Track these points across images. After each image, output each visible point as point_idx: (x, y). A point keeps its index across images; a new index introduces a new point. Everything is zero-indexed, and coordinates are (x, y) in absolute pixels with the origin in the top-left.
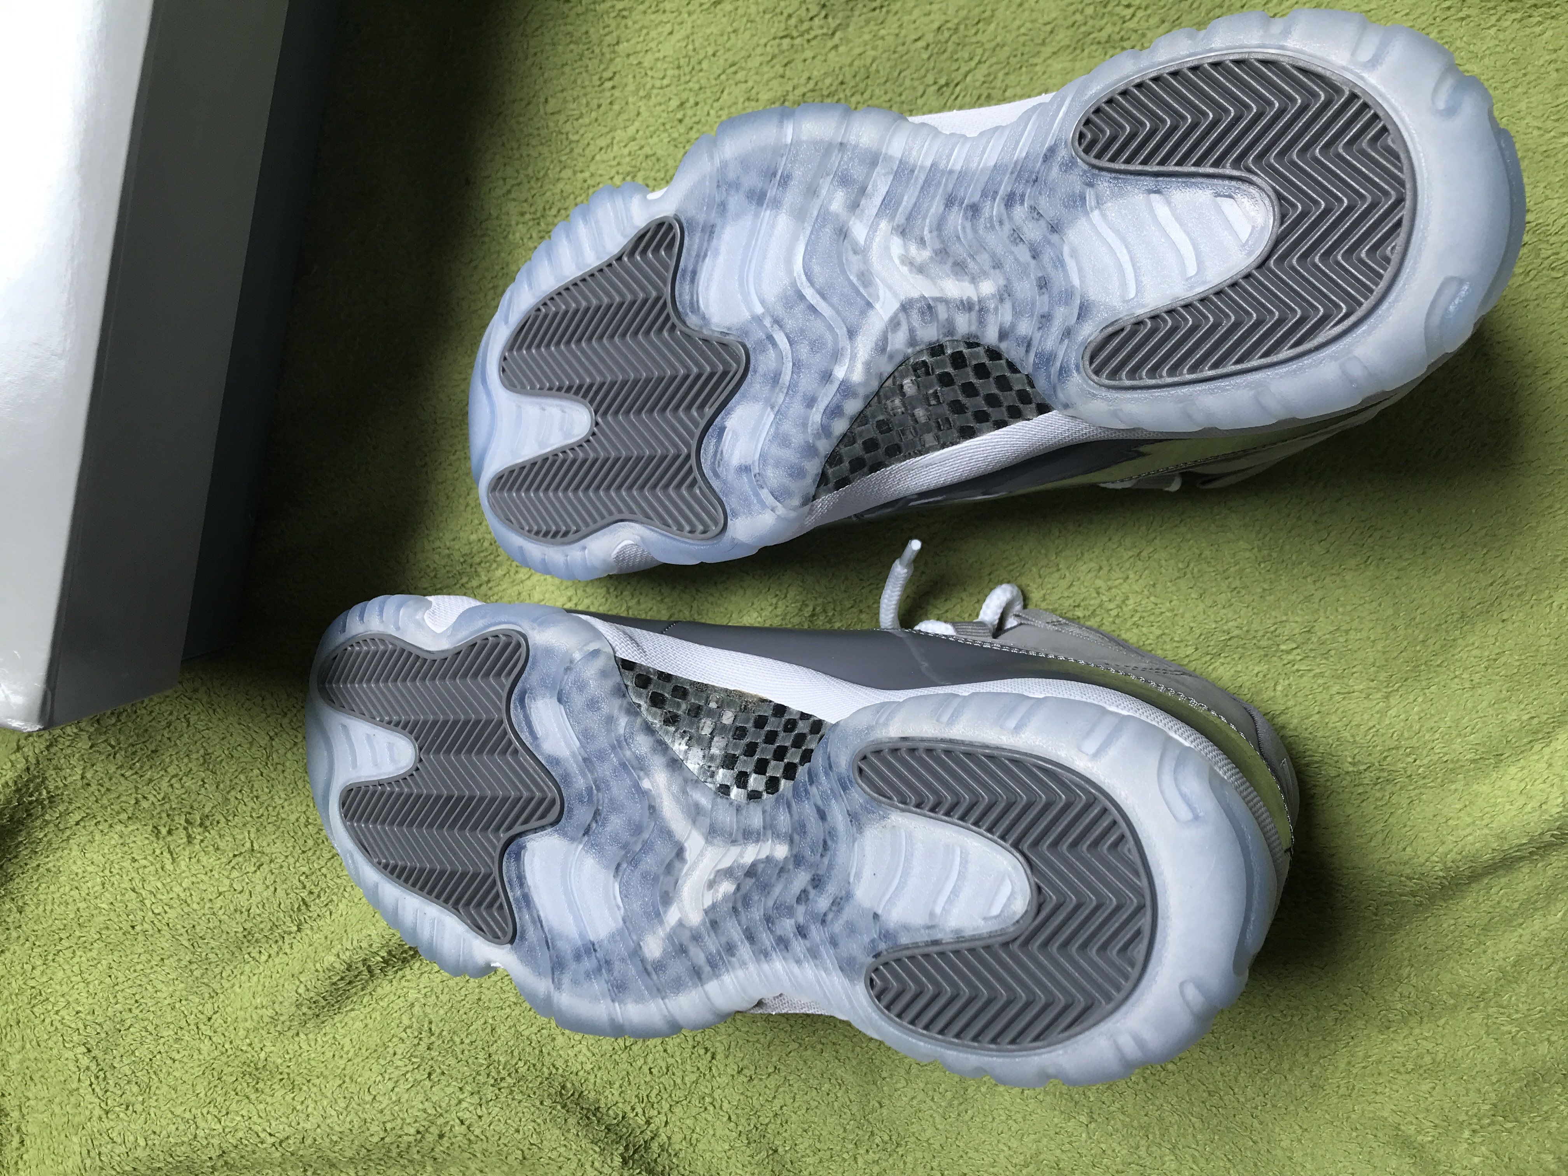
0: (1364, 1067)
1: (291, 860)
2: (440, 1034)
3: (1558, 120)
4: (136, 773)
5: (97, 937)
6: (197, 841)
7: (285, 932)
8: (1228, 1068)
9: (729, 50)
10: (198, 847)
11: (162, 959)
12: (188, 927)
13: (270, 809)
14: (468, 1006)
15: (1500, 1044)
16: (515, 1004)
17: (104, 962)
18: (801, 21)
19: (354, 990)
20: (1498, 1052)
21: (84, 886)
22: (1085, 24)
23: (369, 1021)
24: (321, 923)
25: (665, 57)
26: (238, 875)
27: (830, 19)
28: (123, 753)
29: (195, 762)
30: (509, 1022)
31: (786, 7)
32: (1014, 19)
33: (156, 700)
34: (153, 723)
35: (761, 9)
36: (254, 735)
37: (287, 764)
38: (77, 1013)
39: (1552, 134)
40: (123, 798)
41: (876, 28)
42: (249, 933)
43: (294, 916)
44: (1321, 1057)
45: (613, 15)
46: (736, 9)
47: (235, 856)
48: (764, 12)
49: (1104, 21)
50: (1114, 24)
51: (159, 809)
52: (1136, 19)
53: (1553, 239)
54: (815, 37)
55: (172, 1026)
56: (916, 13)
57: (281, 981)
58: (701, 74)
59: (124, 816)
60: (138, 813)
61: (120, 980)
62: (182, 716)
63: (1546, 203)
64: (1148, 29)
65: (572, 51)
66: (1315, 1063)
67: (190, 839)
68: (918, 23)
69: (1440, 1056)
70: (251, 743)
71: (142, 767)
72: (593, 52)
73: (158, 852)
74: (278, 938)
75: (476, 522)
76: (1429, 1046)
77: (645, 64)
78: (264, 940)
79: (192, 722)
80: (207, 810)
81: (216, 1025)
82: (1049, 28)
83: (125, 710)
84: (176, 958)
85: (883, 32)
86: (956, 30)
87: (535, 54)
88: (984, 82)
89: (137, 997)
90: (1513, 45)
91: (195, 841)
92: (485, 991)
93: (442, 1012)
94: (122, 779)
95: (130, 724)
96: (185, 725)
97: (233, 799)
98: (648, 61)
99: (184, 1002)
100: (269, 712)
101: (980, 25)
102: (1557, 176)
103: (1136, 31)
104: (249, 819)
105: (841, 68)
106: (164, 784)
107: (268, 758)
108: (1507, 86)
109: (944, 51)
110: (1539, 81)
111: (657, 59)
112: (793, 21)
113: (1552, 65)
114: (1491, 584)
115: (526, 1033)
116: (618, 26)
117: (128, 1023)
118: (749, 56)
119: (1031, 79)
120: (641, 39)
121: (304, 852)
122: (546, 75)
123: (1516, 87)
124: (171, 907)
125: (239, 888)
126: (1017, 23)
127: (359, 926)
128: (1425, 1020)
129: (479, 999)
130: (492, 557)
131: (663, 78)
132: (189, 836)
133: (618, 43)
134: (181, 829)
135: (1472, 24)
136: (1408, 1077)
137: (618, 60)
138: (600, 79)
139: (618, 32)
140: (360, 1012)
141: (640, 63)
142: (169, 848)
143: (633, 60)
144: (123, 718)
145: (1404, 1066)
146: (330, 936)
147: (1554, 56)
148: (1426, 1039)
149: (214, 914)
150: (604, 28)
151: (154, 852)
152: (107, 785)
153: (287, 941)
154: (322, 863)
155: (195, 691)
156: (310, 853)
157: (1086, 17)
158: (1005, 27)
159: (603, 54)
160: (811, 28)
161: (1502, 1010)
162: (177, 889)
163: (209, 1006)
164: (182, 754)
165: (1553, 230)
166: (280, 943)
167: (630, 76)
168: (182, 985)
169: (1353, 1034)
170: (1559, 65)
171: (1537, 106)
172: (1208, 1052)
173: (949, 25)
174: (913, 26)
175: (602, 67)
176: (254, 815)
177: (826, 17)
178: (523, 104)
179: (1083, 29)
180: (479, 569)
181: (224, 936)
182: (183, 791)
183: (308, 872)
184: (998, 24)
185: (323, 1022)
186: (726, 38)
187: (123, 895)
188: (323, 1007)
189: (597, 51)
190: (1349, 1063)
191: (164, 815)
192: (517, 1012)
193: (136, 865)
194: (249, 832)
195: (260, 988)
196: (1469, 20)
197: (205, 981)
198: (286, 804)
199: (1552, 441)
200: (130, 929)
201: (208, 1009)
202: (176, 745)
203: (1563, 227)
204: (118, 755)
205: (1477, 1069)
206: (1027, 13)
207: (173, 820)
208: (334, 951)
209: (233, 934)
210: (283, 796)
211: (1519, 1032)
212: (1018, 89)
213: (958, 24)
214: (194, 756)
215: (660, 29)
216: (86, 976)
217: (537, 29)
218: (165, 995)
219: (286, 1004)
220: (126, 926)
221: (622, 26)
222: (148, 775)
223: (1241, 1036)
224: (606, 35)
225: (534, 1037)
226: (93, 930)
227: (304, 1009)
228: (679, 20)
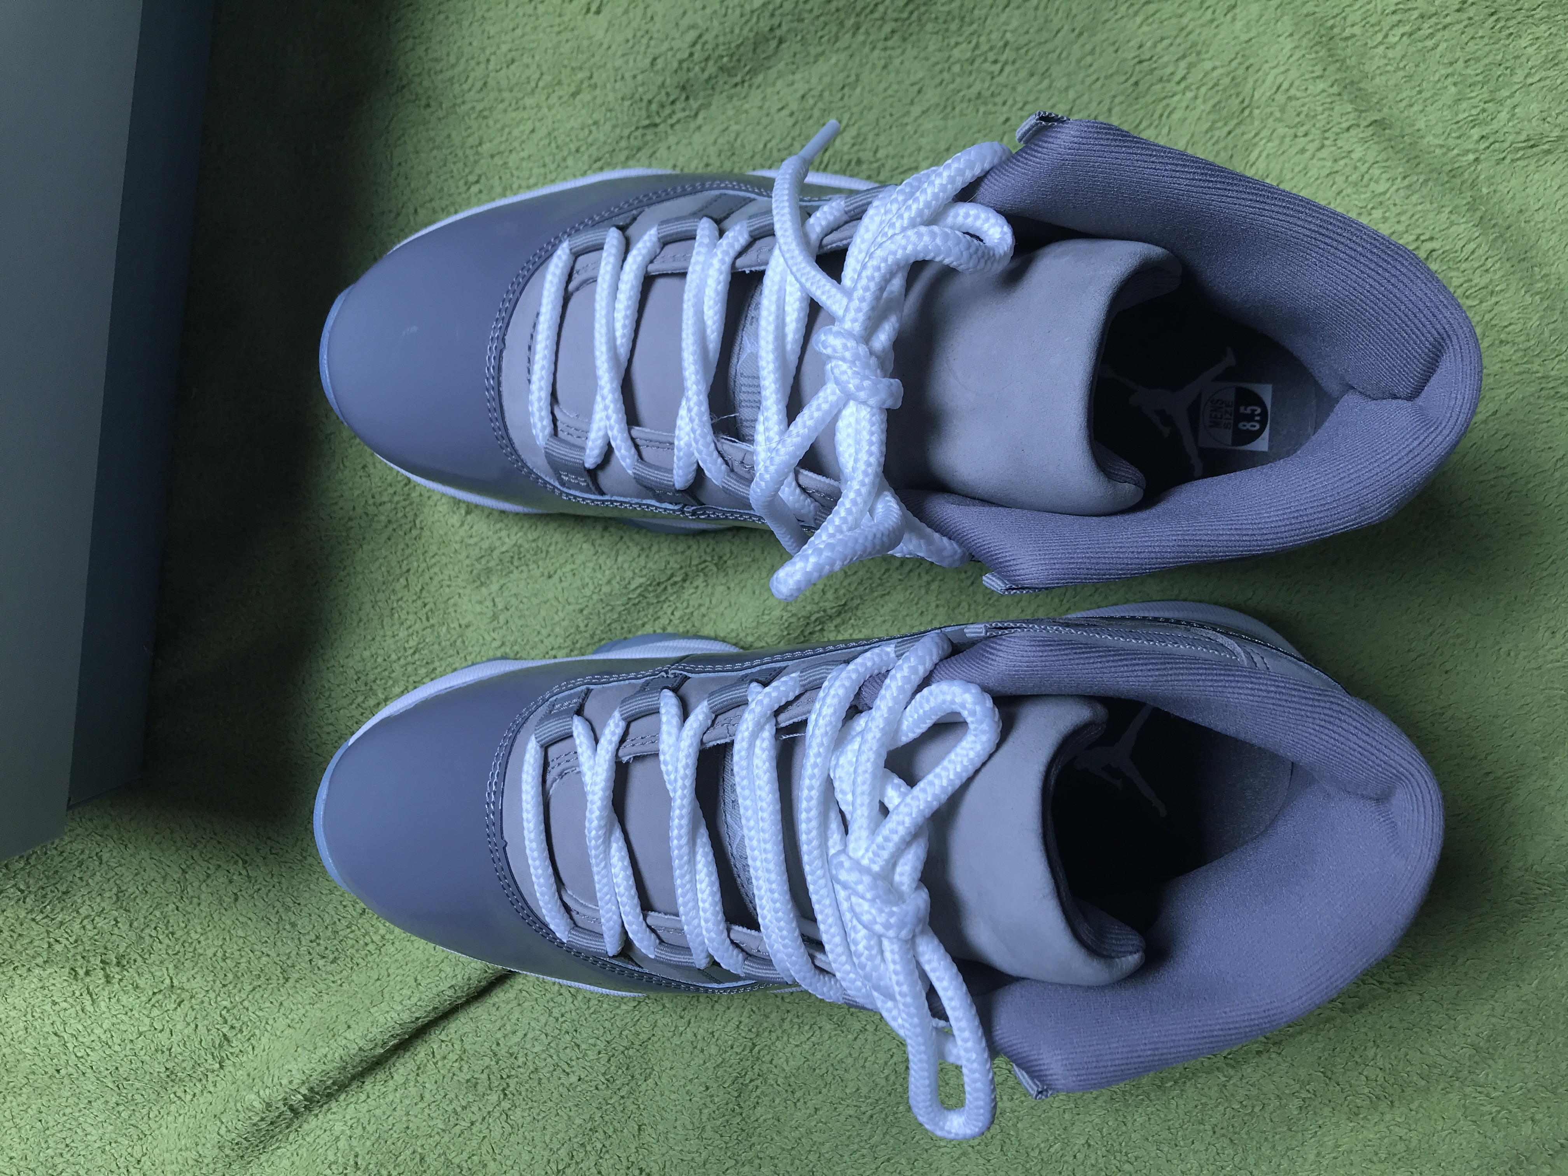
0: (1335, 1158)
1: (212, 995)
2: (367, 1167)
3: (1459, 137)
4: (47, 916)
5: (24, 1081)
6: (115, 981)
7: (207, 1070)
8: (1189, 1166)
9: (591, 145)
10: (117, 986)
11: (90, 1102)
12: (112, 1069)
13: (186, 945)
14: (395, 1135)
15: (1478, 1126)
16: (443, 1130)
17: (33, 1106)
18: (662, 106)
19: (278, 1130)
20: (1476, 1135)
21: (8, 1032)
22: (953, 81)
23: (295, 1158)
24: (244, 1059)
25: (530, 156)
26: (158, 1013)
27: (691, 101)
28: (32, 896)
29: (107, 901)
30: (439, 1150)
31: (645, 93)
32: (880, 82)
33: (67, 839)
34: (65, 864)
35: (619, 96)
36: (167, 868)
37: (203, 897)
38: (11, 1158)
39: (1455, 152)
40: (36, 943)
41: (739, 103)
42: (172, 1073)
43: (216, 1053)
44: (1288, 1149)
45: (473, 116)
46: (595, 98)
47: (154, 993)
48: (623, 99)
49: (972, 79)
50: (983, 81)
51: (73, 951)
52: (1005, 74)
53: (1464, 266)
54: (679, 121)
55: (103, 1170)
56: (779, 83)
57: (204, 1121)
58: (567, 171)
59: (40, 960)
60: (53, 957)
61: (50, 1124)
62: (94, 854)
63: (1452, 229)
64: (1018, 83)
65: (435, 158)
66: (1282, 1156)
67: (108, 980)
68: (781, 94)
69: (1414, 1142)
70: (164, 878)
71: (53, 910)
72: (456, 155)
73: (77, 994)
74: (201, 1076)
75: (369, 637)
76: (1402, 1132)
77: (510, 164)
78: (187, 1079)
79: (105, 859)
80: (121, 950)
81: (146, 1168)
82: (916, 88)
83: (34, 852)
84: (103, 1100)
85: (747, 106)
86: (821, 95)
87: (400, 164)
88: (853, 145)
89: (68, 1141)
90: (1404, 62)
91: (113, 981)
92: (412, 1118)
93: (368, 1143)
94: (33, 924)
95: (39, 867)
96: (97, 863)
97: (147, 938)
98: (513, 159)
99: (113, 1145)
100: (179, 844)
101: (846, 90)
102: (1463, 198)
103: (1006, 86)
104: (166, 956)
105: (705, 149)
106: (76, 926)
107: (183, 891)
108: (1403, 105)
109: (810, 117)
110: (1436, 98)
111: (523, 159)
112: (654, 107)
113: (1450, 80)
114: (1431, 634)
115: (456, 1161)
116: (479, 128)
117: (60, 1168)
118: (614, 150)
119: (903, 138)
120: (504, 138)
121: (224, 986)
122: (412, 185)
123: (1411, 106)
124: (93, 1050)
125: (159, 1027)
126: (883, 85)
127: (281, 1062)
128: (1397, 1104)
129: (408, 1128)
130: (386, 673)
131: (529, 178)
132: (107, 976)
133: (480, 144)
134: (99, 970)
135: (1358, 43)
136: (1381, 1167)
137: (482, 161)
138: (466, 183)
139: (481, 132)
140: (287, 1150)
141: (505, 163)
142: (88, 989)
143: (498, 161)
144: (32, 861)
145: (1377, 1154)
146: (252, 1074)
147: (1450, 70)
148: (1398, 1125)
149: (135, 1054)
150: (466, 130)
151: (74, 994)
152: (19, 930)
153: (210, 1079)
154: (244, 996)
155: (106, 827)
156: (231, 987)
157: (953, 75)
158: (871, 91)
159: (466, 157)
160: (674, 112)
161: (1479, 1089)
162: (98, 1031)
163: (138, 1148)
164: (94, 894)
165: (1464, 255)
166: (204, 1081)
167: (497, 178)
168: (111, 1127)
169: (1320, 1122)
170: (1456, 78)
171: (1436, 124)
172: (1166, 1149)
173: (813, 93)
174: (776, 97)
175: (467, 170)
176: (170, 952)
177: (687, 98)
178: (393, 215)
179: (951, 87)
180: (375, 687)
181: (148, 1077)
182: (96, 931)
183: (229, 1006)
184: (863, 88)
185: (249, 1163)
186: (587, 131)
187: (46, 1039)
188: (247, 1148)
189: (460, 154)
190: (1318, 1154)
191: (79, 957)
192: (446, 1139)
193: (57, 1008)
194: (167, 969)
195: (184, 1129)
196: (1354, 40)
197: (133, 1122)
198: (202, 939)
199: (1481, 478)
200: (55, 1073)
201: (137, 1152)
202: (88, 884)
203: (1473, 252)
204: (28, 900)
205: (1455, 1155)
206: (893, 75)
207: (88, 961)
208: (255, 1089)
209: (156, 1074)
210: (199, 930)
211: (1499, 1112)
212: (890, 148)
213: (822, 91)
214: (107, 895)
215: (522, 127)
216: (17, 1121)
217: (399, 138)
218: (94, 1138)
219: (208, 1145)
220: (51, 1071)
221: (483, 126)
222: (60, 918)
223: (1199, 1131)
224: (469, 136)
225: (465, 1165)
226: (20, 1076)
227: (228, 1151)
228: (539, 115)
